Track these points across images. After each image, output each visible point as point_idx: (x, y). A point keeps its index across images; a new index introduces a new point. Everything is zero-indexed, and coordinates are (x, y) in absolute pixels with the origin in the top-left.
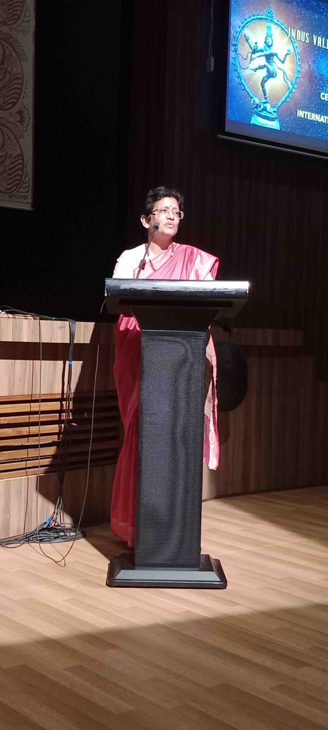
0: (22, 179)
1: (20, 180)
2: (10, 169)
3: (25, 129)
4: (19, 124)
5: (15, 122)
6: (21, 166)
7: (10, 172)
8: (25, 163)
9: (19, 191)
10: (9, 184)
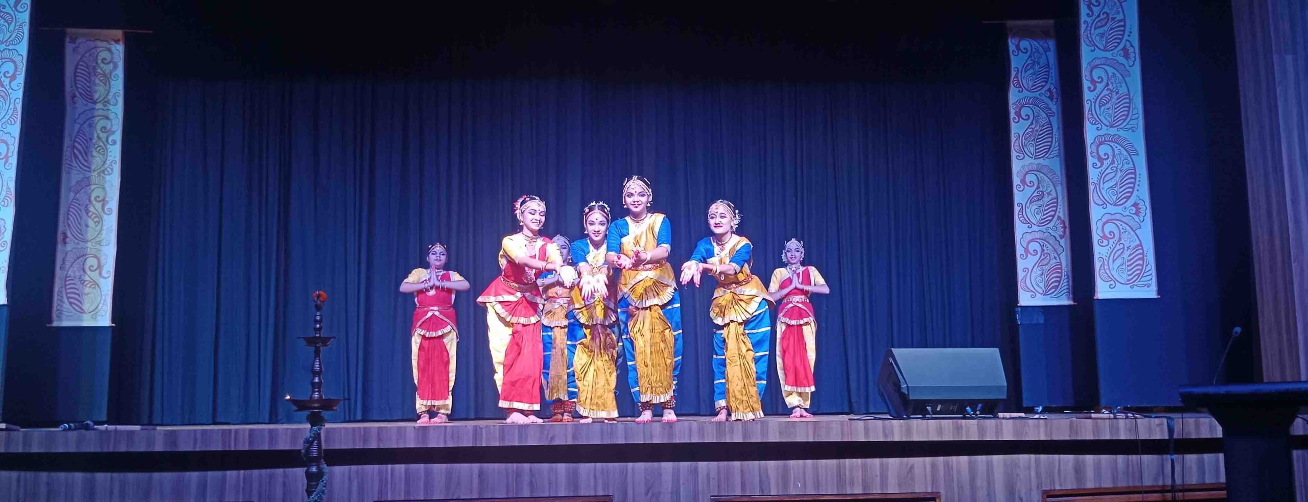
0: (1142, 268)
1: (1141, 270)
2: (1129, 261)
3: (1142, 220)
4: (1134, 216)
5: (1131, 215)
6: (1141, 256)
7: (1129, 263)
8: (1145, 252)
9: (1141, 280)
10: (1129, 275)
